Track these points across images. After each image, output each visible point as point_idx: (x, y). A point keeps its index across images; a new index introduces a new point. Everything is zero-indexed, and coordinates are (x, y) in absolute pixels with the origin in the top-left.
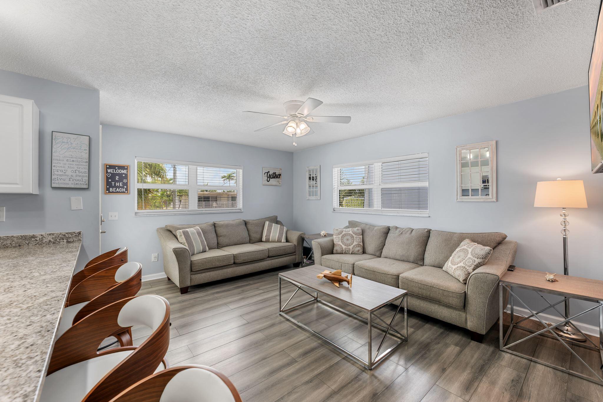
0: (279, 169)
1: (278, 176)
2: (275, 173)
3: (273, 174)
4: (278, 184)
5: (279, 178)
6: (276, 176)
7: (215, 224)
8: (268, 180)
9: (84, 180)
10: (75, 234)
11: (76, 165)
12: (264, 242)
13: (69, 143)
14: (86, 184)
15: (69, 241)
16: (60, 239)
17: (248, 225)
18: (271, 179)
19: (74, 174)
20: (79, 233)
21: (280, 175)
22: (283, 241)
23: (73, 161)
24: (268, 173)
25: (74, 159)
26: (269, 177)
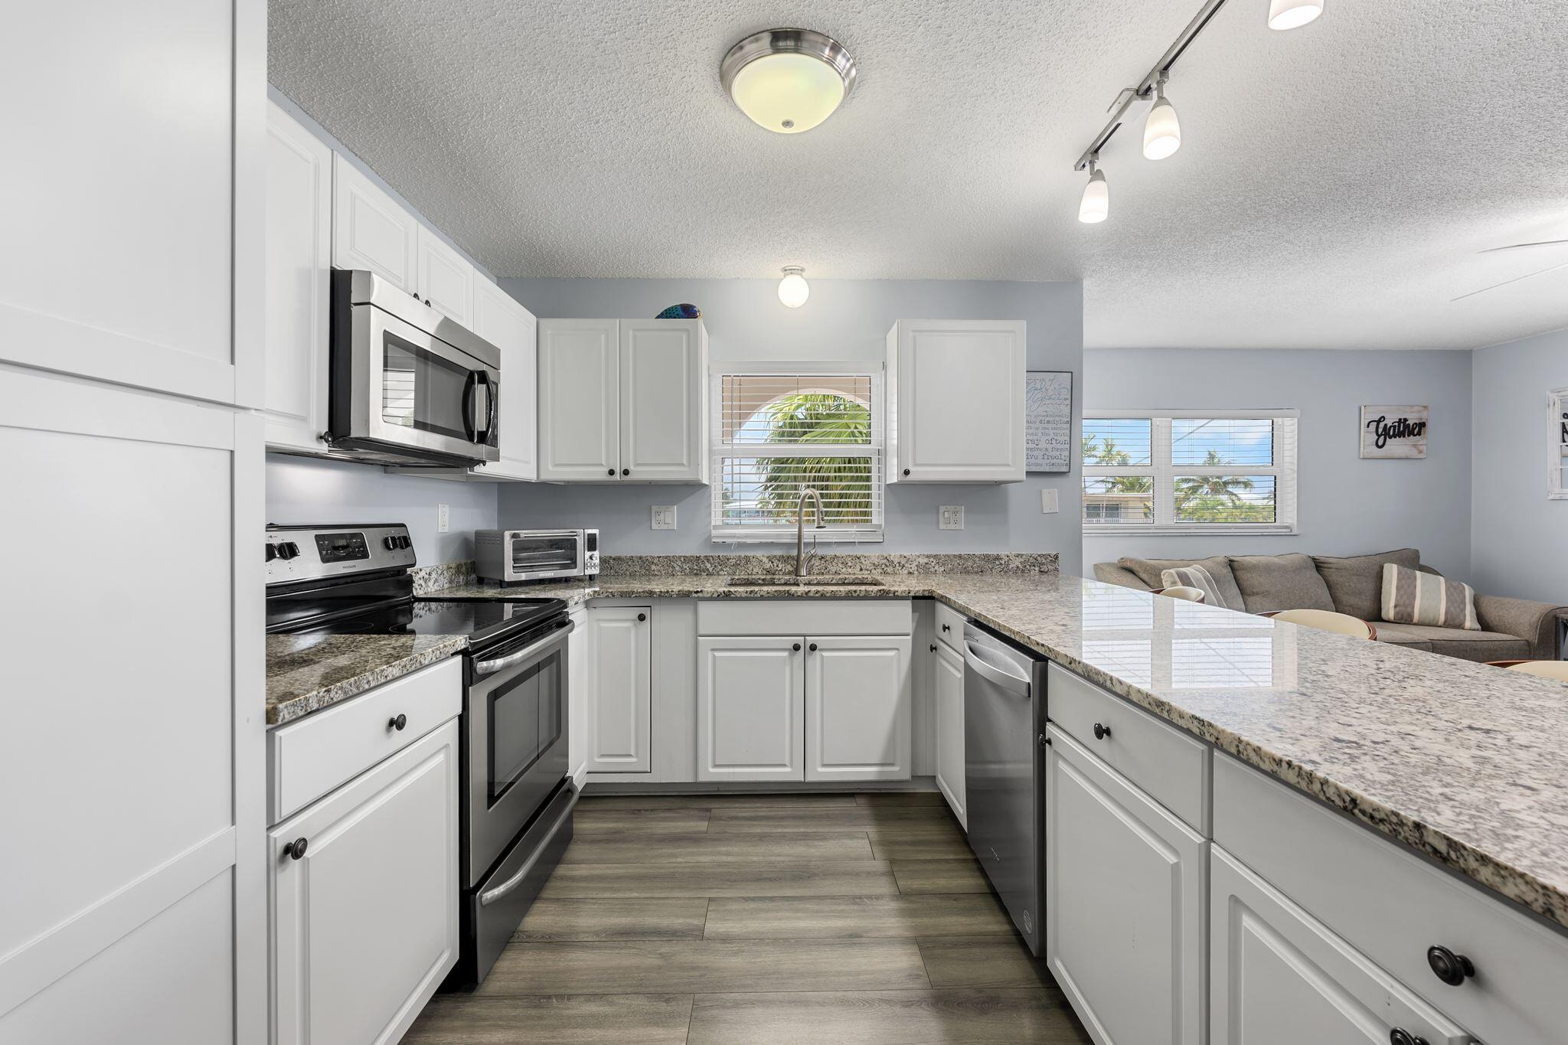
0: (1421, 409)
1: (1414, 429)
2: (1405, 420)
3: (1397, 424)
4: (1414, 453)
5: (1419, 434)
6: (1406, 429)
7: (1231, 561)
8: (1380, 443)
9: (1063, 457)
10: (1050, 558)
11: (1052, 429)
12: (1388, 621)
13: (1044, 390)
14: (1066, 465)
15: (1042, 570)
16: (1030, 566)
17: (1326, 572)
18: (1390, 437)
19: (1049, 447)
20: (1056, 557)
21: (1422, 425)
22: (1468, 624)
23: (1048, 422)
24: (1378, 422)
25: (1051, 419)
26: (1381, 435)
